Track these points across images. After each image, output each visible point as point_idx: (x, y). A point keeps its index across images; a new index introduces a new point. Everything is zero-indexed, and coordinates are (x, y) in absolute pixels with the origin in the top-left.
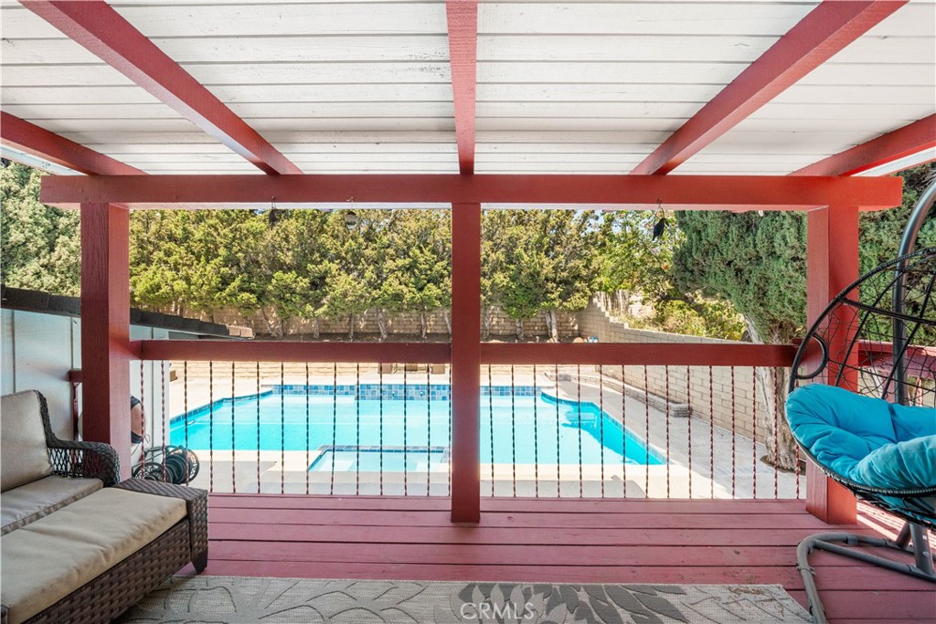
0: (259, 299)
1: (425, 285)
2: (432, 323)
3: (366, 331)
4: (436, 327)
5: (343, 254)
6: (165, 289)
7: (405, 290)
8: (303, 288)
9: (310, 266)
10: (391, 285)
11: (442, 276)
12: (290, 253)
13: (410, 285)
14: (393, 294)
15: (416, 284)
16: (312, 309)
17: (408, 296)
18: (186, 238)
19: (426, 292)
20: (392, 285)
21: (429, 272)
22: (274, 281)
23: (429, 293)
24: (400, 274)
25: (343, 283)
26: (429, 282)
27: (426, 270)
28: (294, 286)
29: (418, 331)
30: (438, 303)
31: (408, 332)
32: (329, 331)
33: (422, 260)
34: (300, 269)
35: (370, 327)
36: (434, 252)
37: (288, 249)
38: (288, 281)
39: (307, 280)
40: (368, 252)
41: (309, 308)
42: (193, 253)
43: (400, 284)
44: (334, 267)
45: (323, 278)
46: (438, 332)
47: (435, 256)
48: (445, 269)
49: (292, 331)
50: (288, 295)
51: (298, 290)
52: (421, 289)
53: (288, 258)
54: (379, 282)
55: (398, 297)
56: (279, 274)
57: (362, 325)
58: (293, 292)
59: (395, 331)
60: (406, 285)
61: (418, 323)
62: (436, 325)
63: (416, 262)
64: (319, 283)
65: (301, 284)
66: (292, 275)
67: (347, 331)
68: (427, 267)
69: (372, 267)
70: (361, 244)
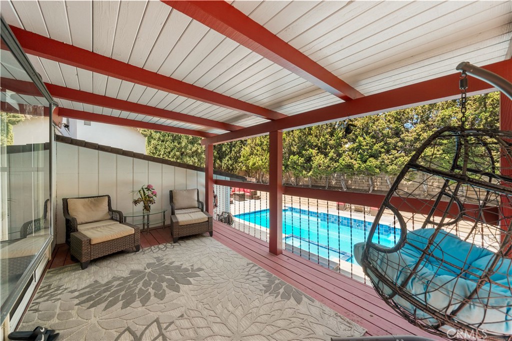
0: (285, 168)
1: (368, 159)
2: (378, 183)
3: (336, 186)
4: (382, 187)
5: (319, 145)
6: (257, 164)
7: (354, 162)
8: (301, 163)
9: (304, 152)
10: (344, 160)
11: (381, 152)
12: (296, 147)
13: (358, 159)
14: (345, 165)
15: (361, 159)
16: (306, 173)
17: (356, 166)
18: (261, 144)
19: (368, 163)
20: (346, 159)
21: (370, 151)
22: (290, 160)
23: (370, 164)
24: (350, 153)
25: (319, 160)
26: (370, 157)
27: (368, 149)
28: (297, 162)
29: (368, 188)
30: (377, 170)
31: (361, 188)
32: (317, 185)
33: (364, 143)
34: (300, 154)
35: (338, 184)
36: (373, 137)
37: (295, 145)
38: (295, 159)
39: (303, 159)
40: (332, 142)
41: (304, 172)
42: (264, 150)
43: (351, 159)
44: (314, 152)
45: (310, 158)
46: (383, 189)
47: (374, 140)
48: (382, 148)
49: (301, 184)
50: (295, 166)
51: (299, 164)
52: (365, 162)
53: (295, 149)
54: (338, 158)
55: (350, 166)
56: (292, 156)
57: (334, 182)
58: (298, 165)
59: (353, 187)
60: (356, 160)
61: (368, 183)
62: (381, 185)
63: (360, 145)
64: (309, 159)
65: (300, 161)
66: (297, 157)
67: (325, 185)
68: (368, 147)
69: (333, 150)
70: (327, 139)
